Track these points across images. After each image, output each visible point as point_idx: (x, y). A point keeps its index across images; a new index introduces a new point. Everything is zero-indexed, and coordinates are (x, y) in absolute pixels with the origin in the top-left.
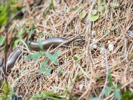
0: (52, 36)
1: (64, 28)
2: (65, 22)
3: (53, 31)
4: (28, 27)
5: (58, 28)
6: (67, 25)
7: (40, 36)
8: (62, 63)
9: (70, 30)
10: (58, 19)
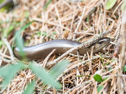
0: (55, 36)
1: (76, 23)
2: (79, 13)
3: (57, 28)
4: (19, 22)
5: (67, 23)
6: (83, 20)
7: (36, 36)
8: (70, 84)
9: (87, 27)
10: (67, 10)
